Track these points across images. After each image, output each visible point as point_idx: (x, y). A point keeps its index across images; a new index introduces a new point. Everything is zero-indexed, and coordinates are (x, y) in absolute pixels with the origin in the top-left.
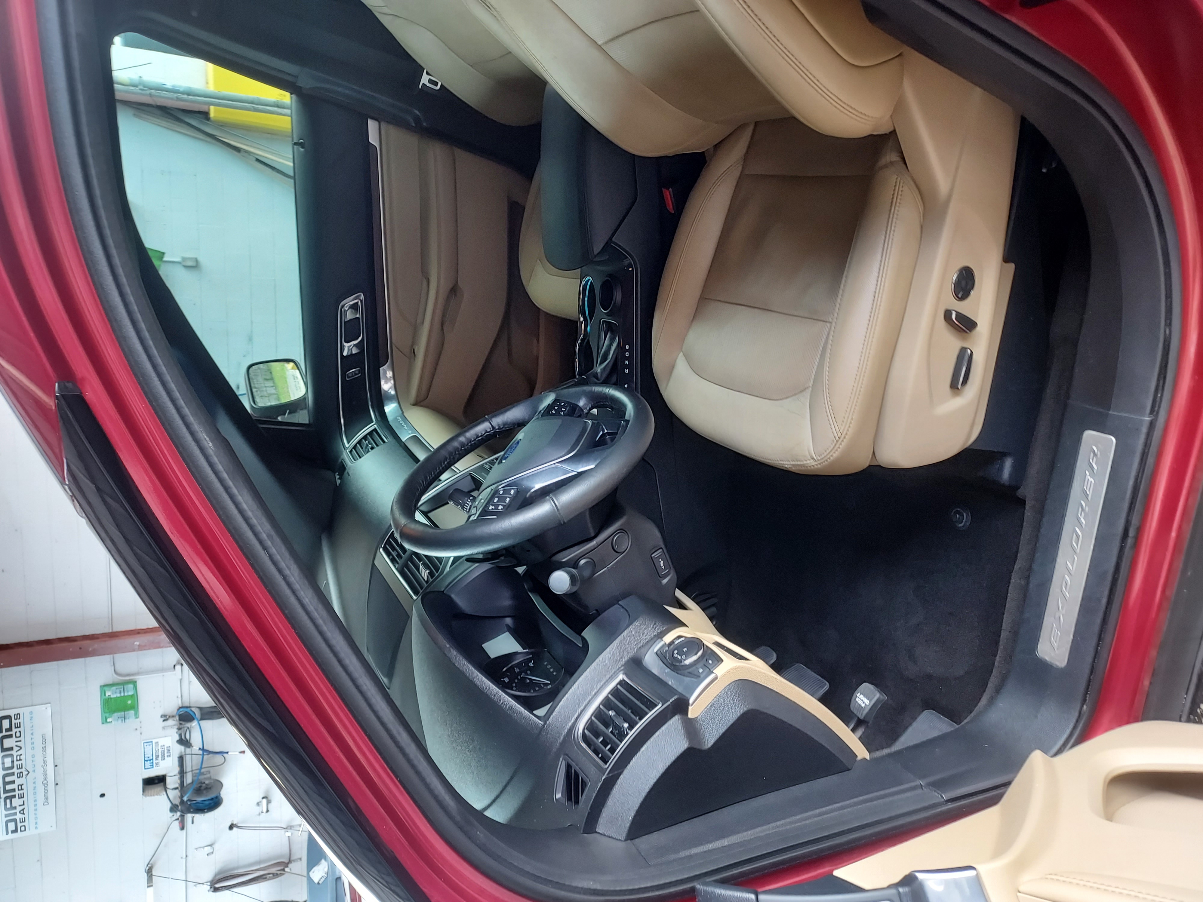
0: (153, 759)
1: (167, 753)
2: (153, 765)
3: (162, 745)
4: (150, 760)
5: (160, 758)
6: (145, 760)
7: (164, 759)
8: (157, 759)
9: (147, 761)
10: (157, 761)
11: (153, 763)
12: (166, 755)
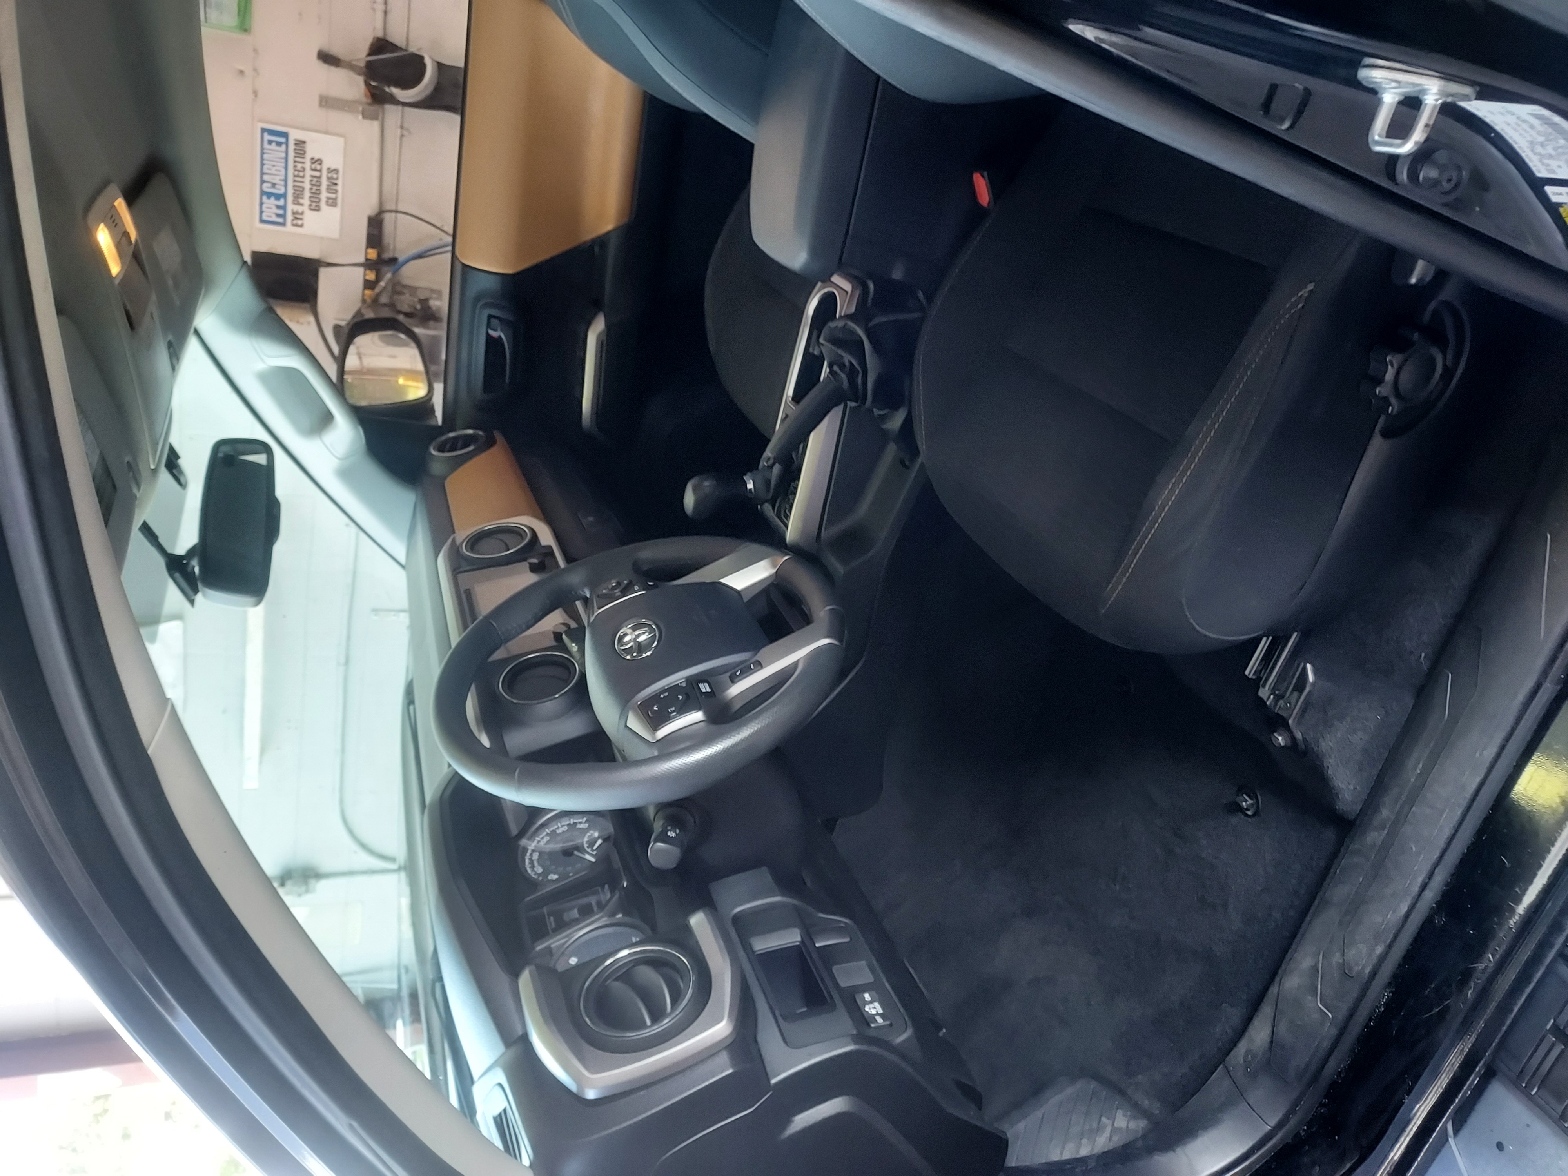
0: (284, 196)
1: (329, 190)
2: (283, 216)
3: (317, 157)
4: (278, 197)
5: (306, 201)
6: (263, 193)
7: (317, 209)
8: (296, 201)
9: (269, 195)
10: (299, 209)
11: (284, 208)
12: (324, 195)
